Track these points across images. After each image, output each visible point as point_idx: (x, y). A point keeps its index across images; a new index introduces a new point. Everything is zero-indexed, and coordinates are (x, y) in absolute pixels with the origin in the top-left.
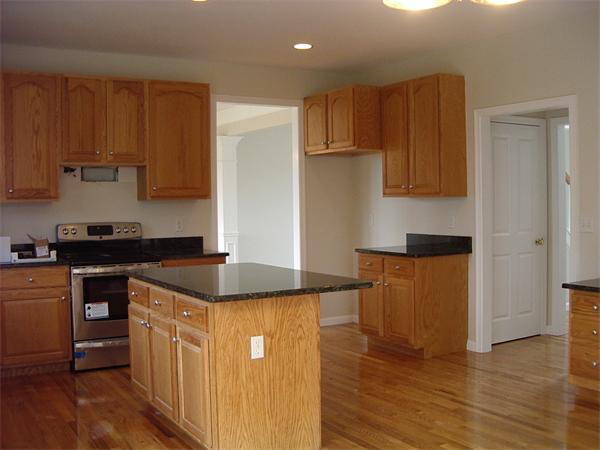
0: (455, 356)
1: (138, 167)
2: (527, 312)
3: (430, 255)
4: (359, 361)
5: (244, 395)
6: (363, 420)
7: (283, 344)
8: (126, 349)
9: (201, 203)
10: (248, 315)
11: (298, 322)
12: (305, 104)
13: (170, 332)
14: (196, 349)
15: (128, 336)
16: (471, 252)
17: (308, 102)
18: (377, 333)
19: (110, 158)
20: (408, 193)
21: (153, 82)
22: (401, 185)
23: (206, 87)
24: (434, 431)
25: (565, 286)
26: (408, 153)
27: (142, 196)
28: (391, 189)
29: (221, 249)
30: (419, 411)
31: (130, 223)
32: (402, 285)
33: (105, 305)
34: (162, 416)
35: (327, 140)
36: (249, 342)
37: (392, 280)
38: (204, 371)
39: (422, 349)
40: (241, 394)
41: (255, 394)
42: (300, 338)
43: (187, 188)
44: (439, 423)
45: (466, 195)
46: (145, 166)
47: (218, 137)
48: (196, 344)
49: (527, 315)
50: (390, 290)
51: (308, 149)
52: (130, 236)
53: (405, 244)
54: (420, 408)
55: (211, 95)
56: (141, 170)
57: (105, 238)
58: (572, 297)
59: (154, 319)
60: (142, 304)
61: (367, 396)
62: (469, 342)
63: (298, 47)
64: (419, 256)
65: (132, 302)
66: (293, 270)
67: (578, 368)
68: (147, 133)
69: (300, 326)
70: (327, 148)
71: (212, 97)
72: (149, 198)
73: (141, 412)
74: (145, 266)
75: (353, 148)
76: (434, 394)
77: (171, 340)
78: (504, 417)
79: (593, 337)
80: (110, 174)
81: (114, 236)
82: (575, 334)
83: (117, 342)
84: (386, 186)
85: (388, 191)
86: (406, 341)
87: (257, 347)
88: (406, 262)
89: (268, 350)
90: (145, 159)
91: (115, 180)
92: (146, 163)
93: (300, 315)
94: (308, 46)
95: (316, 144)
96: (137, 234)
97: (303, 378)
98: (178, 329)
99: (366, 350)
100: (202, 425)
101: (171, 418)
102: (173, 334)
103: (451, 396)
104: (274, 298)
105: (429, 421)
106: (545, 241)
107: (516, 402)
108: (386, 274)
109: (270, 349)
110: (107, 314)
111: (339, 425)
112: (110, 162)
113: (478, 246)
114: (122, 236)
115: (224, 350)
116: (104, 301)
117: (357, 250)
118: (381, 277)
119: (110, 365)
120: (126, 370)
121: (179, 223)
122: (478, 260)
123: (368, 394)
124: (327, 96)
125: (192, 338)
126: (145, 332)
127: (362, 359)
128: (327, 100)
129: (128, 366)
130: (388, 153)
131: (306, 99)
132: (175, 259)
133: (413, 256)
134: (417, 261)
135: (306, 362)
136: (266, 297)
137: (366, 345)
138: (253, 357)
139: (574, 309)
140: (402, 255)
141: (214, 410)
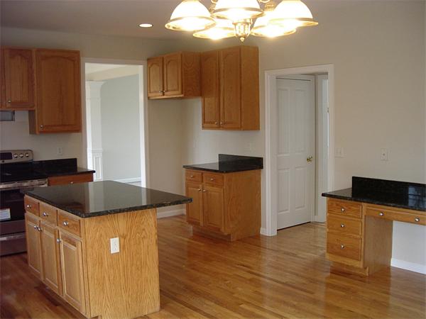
0: (252, 239)
1: (29, 111)
2: (301, 207)
3: (234, 171)
4: (186, 243)
5: (107, 278)
6: (188, 289)
7: (132, 242)
8: (24, 241)
9: (74, 135)
10: (108, 224)
11: (142, 227)
12: (148, 64)
13: (55, 234)
14: (73, 248)
15: (24, 232)
16: (262, 168)
17: (150, 62)
18: (199, 224)
19: (8, 105)
20: (219, 127)
21: (39, 50)
22: (214, 121)
23: (77, 53)
24: (235, 295)
25: (323, 195)
26: (219, 99)
27: (32, 131)
28: (207, 124)
29: (90, 168)
30: (226, 280)
31: (24, 150)
32: (215, 191)
33: (8, 211)
34: (50, 290)
35: (163, 90)
36: (109, 242)
37: (208, 188)
38: (79, 264)
39: (229, 235)
40: (104, 277)
41: (114, 277)
42: (144, 237)
43: (65, 125)
44: (240, 289)
45: (259, 129)
46: (34, 111)
47: (86, 82)
48: (73, 245)
49: (300, 209)
50: (207, 194)
51: (150, 95)
52: (25, 159)
53: (218, 161)
54: (227, 278)
55: (81, 58)
56: (31, 113)
57: (7, 161)
58: (328, 202)
59: (44, 225)
60: (35, 213)
61: (192, 271)
62: (261, 229)
63: (142, 25)
64: (227, 172)
65: (27, 212)
66: (141, 188)
67: (331, 249)
68: (35, 87)
69: (144, 230)
70: (164, 95)
71: (82, 59)
72: (37, 132)
73: (36, 288)
74: (36, 182)
75: (181, 96)
76: (237, 268)
77: (56, 240)
78: (283, 283)
79: (341, 229)
80: (9, 115)
81: (13, 161)
82: (330, 227)
83: (17, 236)
84: (204, 122)
85: (205, 125)
86: (219, 230)
87: (115, 245)
88: (217, 176)
89: (122, 247)
90: (34, 106)
91: (13, 120)
92: (35, 108)
93: (143, 223)
94: (150, 26)
95: (155, 92)
96: (30, 158)
97: (146, 264)
98: (60, 233)
99: (192, 235)
100: (79, 299)
101: (57, 293)
102: (57, 237)
103: (249, 269)
104: (126, 213)
105: (233, 288)
106: (313, 159)
107: (292, 273)
108: (204, 183)
109: (124, 246)
110: (9, 217)
111: (173, 293)
112: (8, 108)
113: (267, 164)
114: (19, 160)
115: (92, 248)
116: (7, 208)
117: (184, 167)
118: (201, 186)
119: (12, 253)
120: (24, 256)
121: (60, 149)
122: (268, 173)
123: (193, 269)
124: (163, 58)
125: (70, 240)
126: (37, 234)
127: (188, 242)
128: (163, 61)
129: (26, 252)
130: (206, 99)
131: (148, 60)
132: (57, 176)
133: (223, 172)
134: (225, 175)
135: (148, 254)
136: (120, 212)
137: (192, 232)
138: (112, 252)
139: (329, 211)
140: (216, 171)
141: (87, 289)
